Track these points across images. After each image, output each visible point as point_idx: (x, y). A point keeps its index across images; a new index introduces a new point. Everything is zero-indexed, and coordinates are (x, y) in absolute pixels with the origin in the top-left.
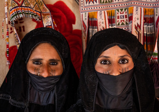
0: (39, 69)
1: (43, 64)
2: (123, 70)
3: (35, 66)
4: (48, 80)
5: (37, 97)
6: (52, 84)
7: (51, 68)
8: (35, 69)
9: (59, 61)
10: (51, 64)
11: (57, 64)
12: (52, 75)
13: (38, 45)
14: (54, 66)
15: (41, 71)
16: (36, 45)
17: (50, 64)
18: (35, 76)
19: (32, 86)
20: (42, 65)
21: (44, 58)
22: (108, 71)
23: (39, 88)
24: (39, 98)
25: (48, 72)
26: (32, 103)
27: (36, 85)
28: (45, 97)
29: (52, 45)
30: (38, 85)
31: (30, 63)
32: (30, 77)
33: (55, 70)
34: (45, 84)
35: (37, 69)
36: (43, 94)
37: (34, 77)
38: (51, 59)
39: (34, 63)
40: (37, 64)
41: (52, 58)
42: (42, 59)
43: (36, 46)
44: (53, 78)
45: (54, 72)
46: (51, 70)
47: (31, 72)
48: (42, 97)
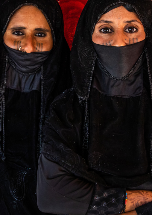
0: (21, 42)
1: (26, 35)
2: (130, 40)
3: (15, 37)
4: (32, 58)
5: (16, 81)
6: (38, 64)
7: (36, 41)
8: (15, 42)
9: (47, 31)
10: (37, 35)
11: (45, 35)
12: (39, 50)
13: (19, 8)
14: (41, 38)
15: (23, 44)
16: (17, 8)
17: (35, 35)
18: (15, 51)
19: (10, 65)
20: (24, 36)
21: (27, 27)
22: (109, 42)
23: (20, 68)
24: (20, 83)
25: (33, 45)
26: (10, 88)
27: (16, 64)
28: (27, 81)
29: (39, 8)
30: (19, 64)
31: (8, 33)
32: (8, 52)
33: (42, 44)
34: (28, 63)
35: (18, 42)
36: (26, 77)
37: (14, 53)
38: (37, 28)
39: (13, 33)
40: (18, 35)
41: (39, 27)
42: (25, 28)
43: (16, 10)
44: (40, 55)
45: (41, 46)
46: (37, 43)
47: (9, 46)
48: (23, 81)
